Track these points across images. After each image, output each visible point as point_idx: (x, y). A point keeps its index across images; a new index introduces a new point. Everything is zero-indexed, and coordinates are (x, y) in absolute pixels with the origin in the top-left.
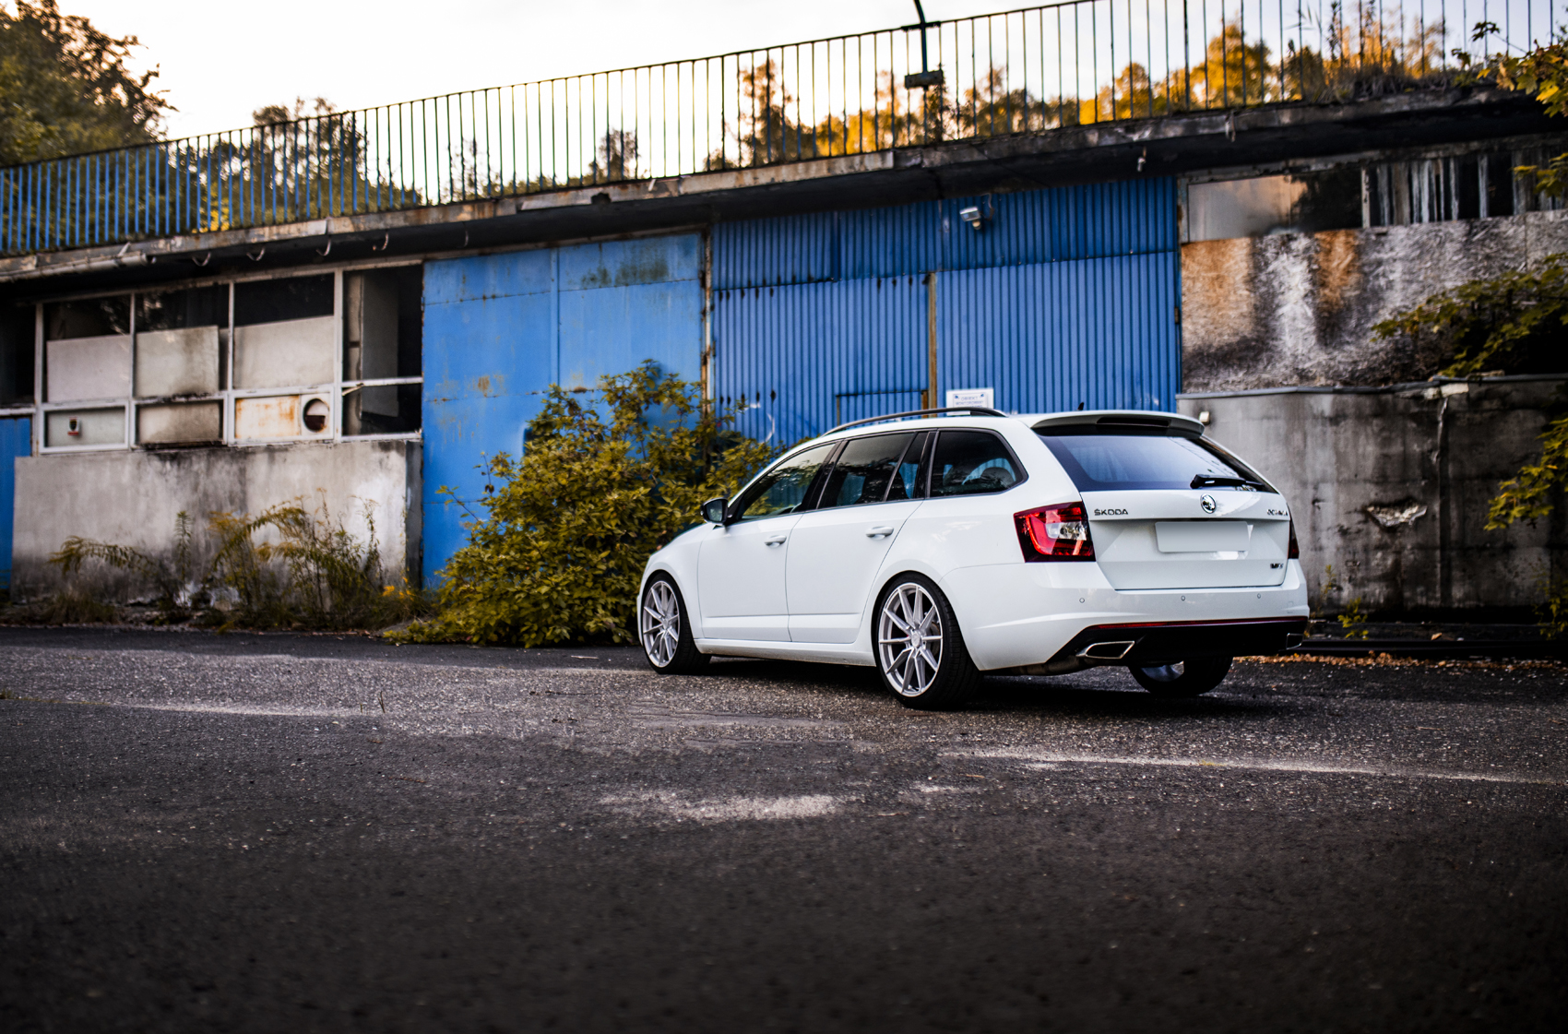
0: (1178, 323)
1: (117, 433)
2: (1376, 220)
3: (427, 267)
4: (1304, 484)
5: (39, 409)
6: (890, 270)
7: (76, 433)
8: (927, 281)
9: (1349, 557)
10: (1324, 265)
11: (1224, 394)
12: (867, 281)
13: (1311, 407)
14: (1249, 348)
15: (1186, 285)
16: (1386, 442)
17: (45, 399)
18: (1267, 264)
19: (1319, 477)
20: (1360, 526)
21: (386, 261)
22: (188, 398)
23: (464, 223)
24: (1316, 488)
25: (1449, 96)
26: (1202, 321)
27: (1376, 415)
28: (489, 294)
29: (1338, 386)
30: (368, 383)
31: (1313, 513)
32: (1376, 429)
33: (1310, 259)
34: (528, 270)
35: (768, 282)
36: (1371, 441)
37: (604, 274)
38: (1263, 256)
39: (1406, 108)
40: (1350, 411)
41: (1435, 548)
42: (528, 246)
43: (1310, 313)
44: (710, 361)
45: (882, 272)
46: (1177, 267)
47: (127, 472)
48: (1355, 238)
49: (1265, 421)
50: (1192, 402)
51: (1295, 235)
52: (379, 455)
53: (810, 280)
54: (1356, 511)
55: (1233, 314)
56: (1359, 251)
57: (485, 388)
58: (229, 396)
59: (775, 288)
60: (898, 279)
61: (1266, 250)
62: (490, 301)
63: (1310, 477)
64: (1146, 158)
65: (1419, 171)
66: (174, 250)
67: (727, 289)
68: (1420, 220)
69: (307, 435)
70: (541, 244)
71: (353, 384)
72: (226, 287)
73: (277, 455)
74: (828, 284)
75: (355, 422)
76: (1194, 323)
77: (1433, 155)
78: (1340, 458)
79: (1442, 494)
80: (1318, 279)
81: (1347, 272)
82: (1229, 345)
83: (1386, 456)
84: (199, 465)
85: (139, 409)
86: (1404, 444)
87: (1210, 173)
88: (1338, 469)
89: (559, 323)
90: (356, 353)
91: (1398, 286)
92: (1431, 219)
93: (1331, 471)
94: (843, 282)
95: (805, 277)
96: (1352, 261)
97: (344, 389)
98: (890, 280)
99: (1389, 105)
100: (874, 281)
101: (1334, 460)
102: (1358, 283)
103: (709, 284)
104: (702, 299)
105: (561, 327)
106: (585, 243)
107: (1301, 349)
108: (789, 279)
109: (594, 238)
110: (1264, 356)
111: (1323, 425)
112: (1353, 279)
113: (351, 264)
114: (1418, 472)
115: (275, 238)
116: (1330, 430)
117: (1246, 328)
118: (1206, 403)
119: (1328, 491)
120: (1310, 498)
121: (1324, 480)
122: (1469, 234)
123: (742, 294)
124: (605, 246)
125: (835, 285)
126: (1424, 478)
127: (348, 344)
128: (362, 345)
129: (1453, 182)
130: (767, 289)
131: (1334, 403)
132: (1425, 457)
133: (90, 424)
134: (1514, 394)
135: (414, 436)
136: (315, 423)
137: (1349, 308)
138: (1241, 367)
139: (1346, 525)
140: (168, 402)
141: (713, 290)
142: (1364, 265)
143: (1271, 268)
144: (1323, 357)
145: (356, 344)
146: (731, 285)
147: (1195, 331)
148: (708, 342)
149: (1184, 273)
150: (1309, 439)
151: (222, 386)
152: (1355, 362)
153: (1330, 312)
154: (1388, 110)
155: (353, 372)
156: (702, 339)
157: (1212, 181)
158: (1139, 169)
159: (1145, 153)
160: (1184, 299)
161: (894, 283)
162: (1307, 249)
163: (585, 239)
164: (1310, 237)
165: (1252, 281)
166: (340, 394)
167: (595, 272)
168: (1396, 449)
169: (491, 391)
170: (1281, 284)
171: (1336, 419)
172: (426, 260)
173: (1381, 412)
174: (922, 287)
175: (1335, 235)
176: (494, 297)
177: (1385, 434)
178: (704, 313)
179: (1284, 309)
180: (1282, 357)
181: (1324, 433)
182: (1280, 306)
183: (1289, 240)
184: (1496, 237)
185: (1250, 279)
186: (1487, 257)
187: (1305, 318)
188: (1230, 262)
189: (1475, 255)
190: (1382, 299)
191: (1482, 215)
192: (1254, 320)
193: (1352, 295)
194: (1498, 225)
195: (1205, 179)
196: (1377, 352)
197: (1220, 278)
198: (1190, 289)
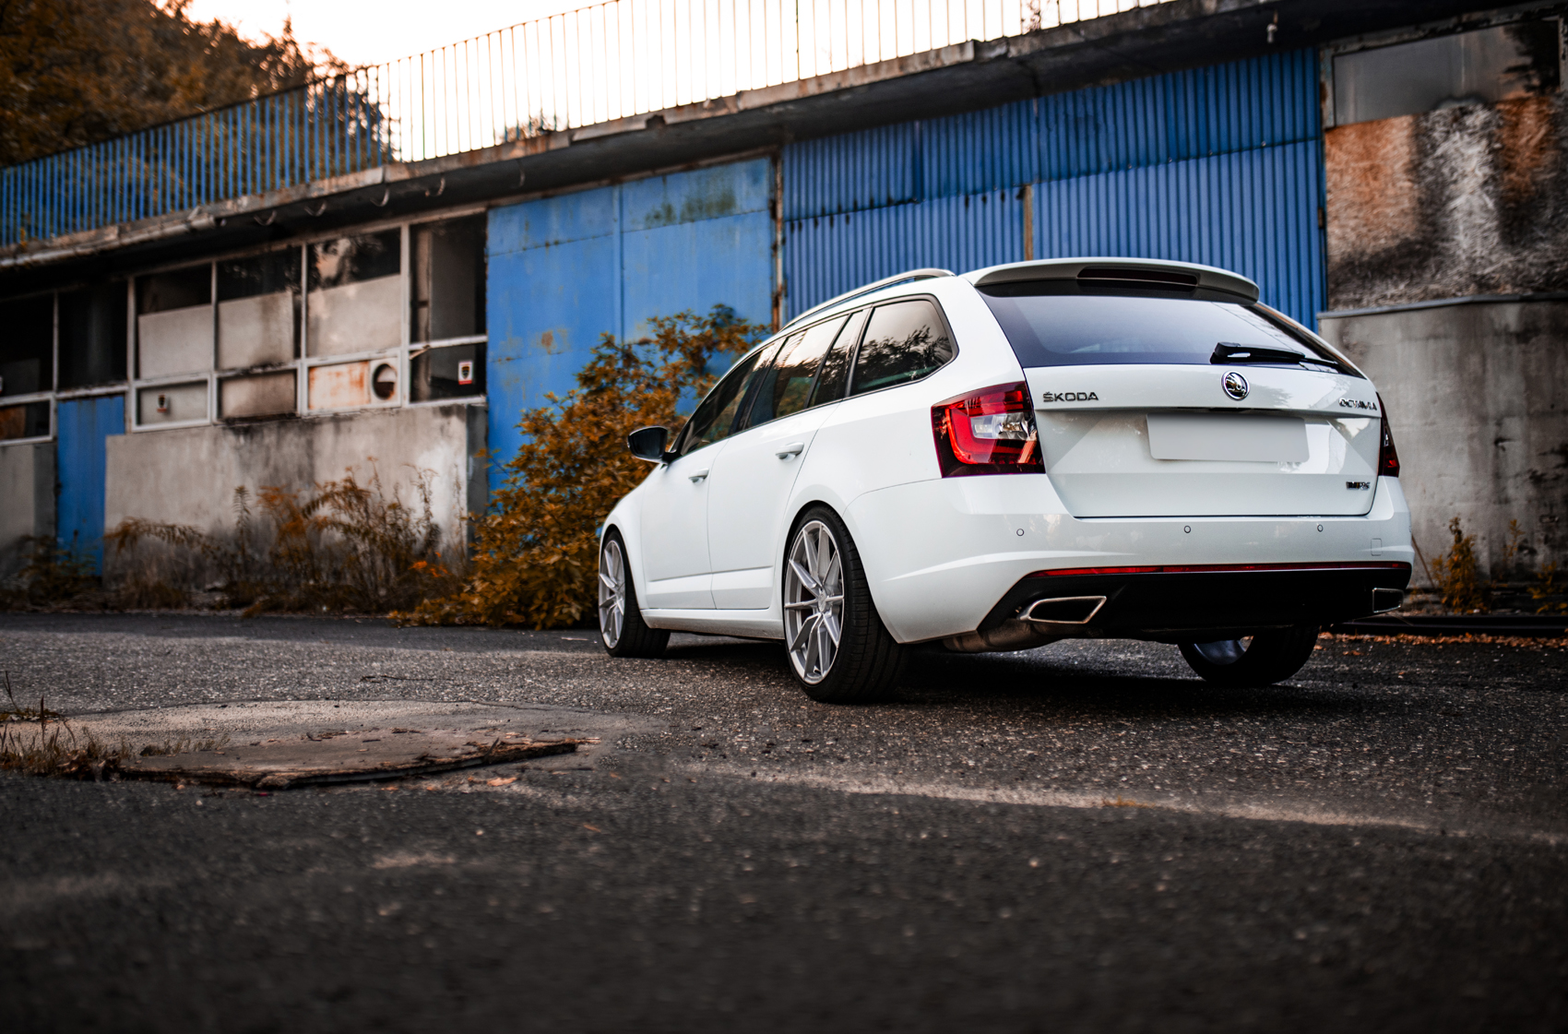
0: (1323, 228)
1: (198, 409)
3: (491, 215)
4: (1483, 419)
5: (131, 386)
6: (979, 185)
7: (166, 411)
8: (1021, 196)
9: (1544, 511)
10: (1509, 143)
11: (1378, 310)
12: (953, 200)
13: (1492, 321)
14: (1412, 253)
15: (1331, 179)
17: (137, 376)
18: (1434, 147)
19: (1503, 408)
20: (1558, 471)
21: (451, 211)
22: (266, 369)
23: (518, 160)
24: (1499, 424)
26: (1352, 223)
28: (551, 240)
29: (1529, 293)
30: (435, 344)
31: (1496, 456)
33: (1490, 136)
34: (592, 210)
35: (844, 208)
37: (669, 210)
38: (1429, 137)
42: (591, 185)
43: (1491, 204)
44: (782, 302)
45: (970, 187)
46: (1321, 158)
47: (205, 446)
48: (1551, 105)
49: (1431, 342)
50: (1338, 322)
51: (1471, 108)
52: (439, 421)
53: (889, 202)
54: (1553, 451)
55: (1390, 211)
56: (1555, 123)
57: (548, 344)
58: (302, 364)
59: (851, 214)
60: (989, 195)
61: (1432, 129)
62: (553, 248)
63: (1491, 409)
64: (1278, 25)
66: (242, 210)
67: (799, 219)
69: (377, 403)
70: (605, 182)
71: (419, 346)
72: (299, 250)
73: (344, 425)
74: (910, 205)
75: (424, 387)
76: (1342, 227)
78: (1531, 385)
80: (1501, 161)
81: (1540, 149)
82: (1387, 250)
84: (270, 438)
85: (221, 382)
87: (1361, 40)
88: (1528, 399)
89: (622, 268)
90: (425, 313)
93: (1519, 401)
94: (926, 202)
95: (884, 200)
96: (1545, 135)
97: (412, 352)
98: (979, 197)
100: (962, 199)
101: (1522, 387)
102: (1555, 162)
103: (780, 214)
104: (773, 231)
105: (626, 272)
106: (648, 177)
107: (1480, 251)
108: (867, 203)
109: (659, 171)
110: (1432, 262)
111: (1508, 343)
112: (1548, 158)
113: (417, 217)
115: (334, 190)
116: (1516, 349)
117: (1408, 228)
118: (1355, 322)
119: (1515, 427)
120: (1491, 435)
121: (1509, 414)
123: (816, 224)
124: (670, 179)
125: (918, 207)
127: (416, 304)
128: (430, 304)
130: (843, 216)
131: (1521, 315)
133: (178, 400)
135: (478, 400)
136: (384, 390)
137: (1542, 196)
138: (1402, 278)
139: (1539, 470)
140: (246, 374)
141: (784, 220)
142: (1562, 139)
143: (1439, 152)
144: (1509, 260)
145: (425, 303)
146: (803, 213)
147: (1342, 237)
148: (780, 280)
149: (1329, 165)
150: (1489, 362)
151: (297, 354)
152: (1551, 263)
153: (1517, 202)
155: (422, 334)
156: (773, 277)
157: (1363, 49)
158: (1270, 39)
159: (1276, 19)
160: (1329, 197)
161: (984, 200)
162: (1486, 124)
163: (649, 173)
164: (1490, 110)
165: (1414, 169)
166: (407, 358)
167: (659, 209)
169: (555, 346)
170: (1453, 171)
171: (1524, 335)
172: (490, 207)
174: (1016, 203)
175: (1523, 105)
176: (557, 243)
178: (775, 248)
179: (1459, 202)
180: (1454, 261)
181: (1509, 353)
182: (1452, 198)
183: (1462, 115)
185: (1412, 167)
187: (1485, 211)
188: (1387, 148)
192: (1419, 217)
193: (1546, 178)
195: (1355, 47)
197: (1375, 168)
198: (1336, 185)
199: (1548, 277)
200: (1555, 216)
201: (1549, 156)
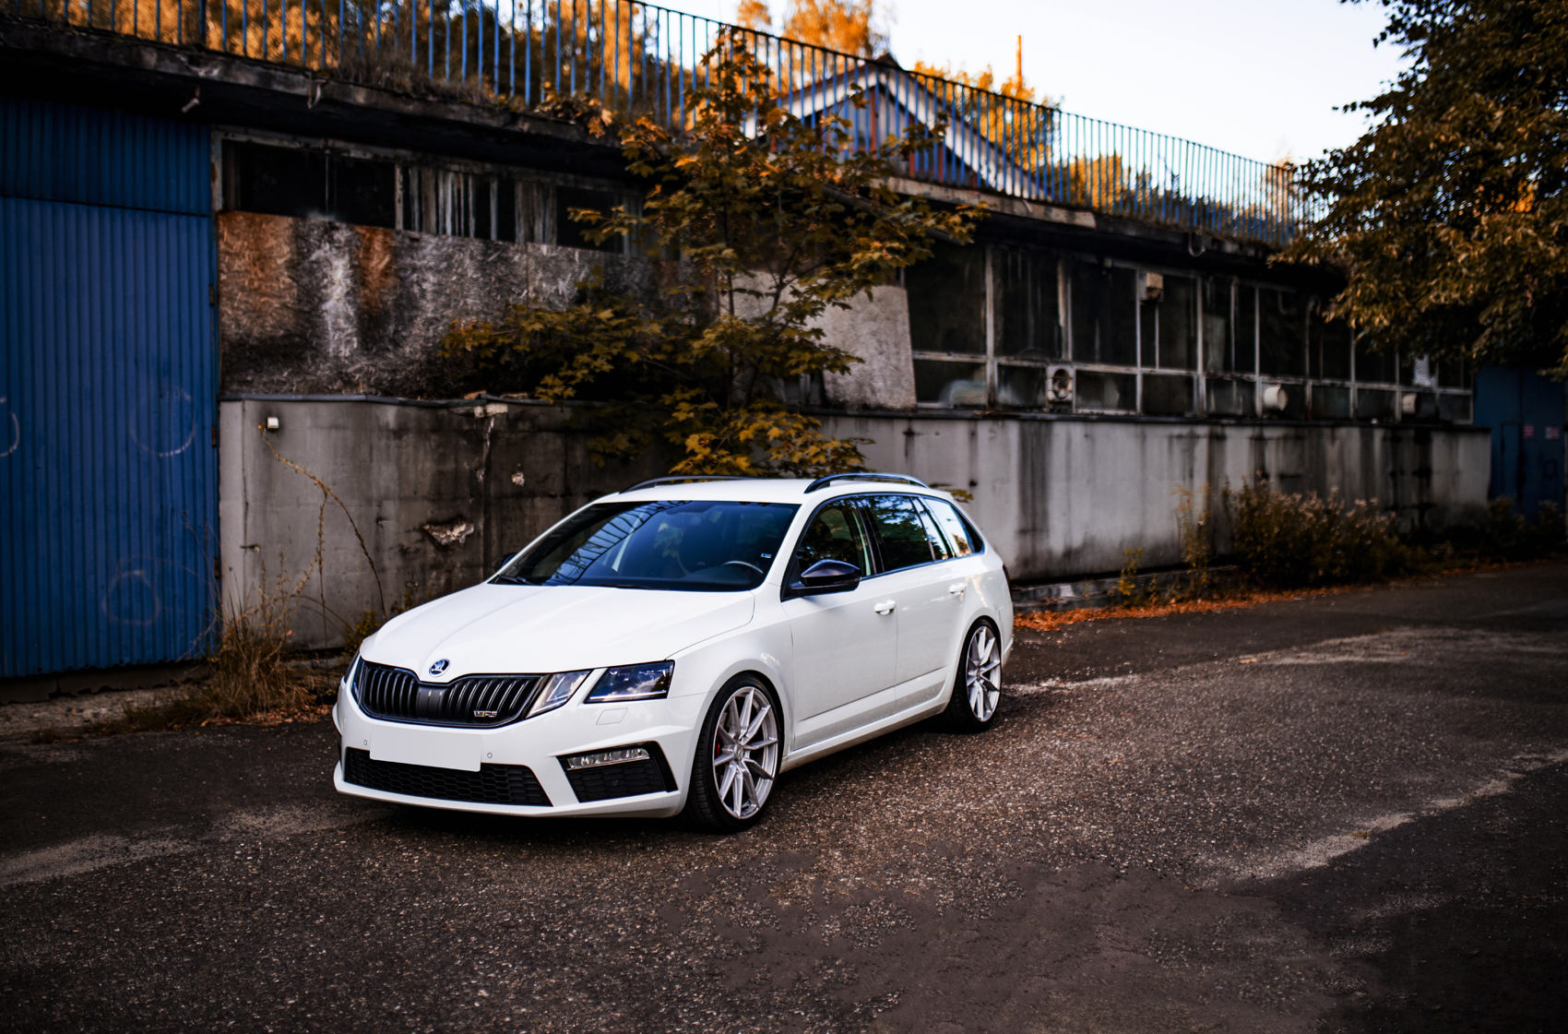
0: (215, 304)
2: (408, 224)
4: (369, 501)
9: (408, 578)
10: (364, 263)
11: (293, 397)
13: (378, 418)
14: (293, 344)
15: (224, 260)
16: (441, 459)
18: (310, 252)
19: (382, 492)
20: (418, 545)
24: (380, 506)
25: (502, 118)
26: (243, 307)
27: (434, 431)
31: (377, 532)
32: (433, 444)
33: (351, 253)
36: (429, 457)
38: (306, 241)
39: (466, 119)
40: (412, 424)
41: (479, 566)
43: (352, 313)
46: (215, 237)
48: (393, 239)
49: (333, 432)
50: (258, 405)
51: (338, 224)
54: (414, 529)
55: (276, 303)
56: (396, 254)
61: (308, 235)
63: (374, 492)
64: (200, 99)
65: (445, 182)
68: (445, 231)
76: (234, 308)
77: (456, 168)
78: (402, 476)
79: (486, 512)
80: (359, 274)
81: (385, 273)
82: (273, 338)
83: (441, 473)
86: (456, 461)
88: (400, 485)
91: (429, 296)
92: (454, 233)
93: (393, 487)
96: (390, 263)
99: (453, 112)
101: (396, 475)
102: (395, 288)
107: (345, 351)
110: (308, 354)
111: (388, 438)
114: (467, 490)
116: (393, 443)
117: (289, 321)
118: (273, 406)
119: (390, 508)
120: (374, 516)
121: (387, 498)
122: (485, 254)
126: (472, 496)
129: (471, 199)
131: (398, 416)
132: (473, 473)
134: (541, 417)
137: (387, 313)
138: (286, 367)
139: (406, 544)
142: (400, 269)
143: (314, 257)
144: (364, 362)
147: (236, 318)
149: (221, 246)
150: (375, 452)
152: (394, 372)
153: (370, 315)
154: (451, 117)
157: (249, 142)
158: (185, 109)
159: (198, 93)
160: (222, 277)
162: (348, 242)
164: (351, 230)
165: (294, 267)
168: (450, 466)
170: (324, 276)
171: (399, 432)
173: (438, 428)
175: (374, 232)
177: (441, 450)
179: (328, 306)
180: (326, 358)
181: (388, 447)
182: (322, 300)
183: (331, 228)
184: (506, 261)
185: (292, 266)
186: (499, 280)
187: (348, 318)
188: (272, 242)
189: (490, 275)
190: (416, 308)
191: (494, 236)
192: (298, 313)
193: (390, 299)
194: (506, 250)
195: (243, 138)
196: (412, 362)
197: (262, 259)
198: (229, 266)
199: (392, 381)
200: (396, 332)
201: (391, 281)
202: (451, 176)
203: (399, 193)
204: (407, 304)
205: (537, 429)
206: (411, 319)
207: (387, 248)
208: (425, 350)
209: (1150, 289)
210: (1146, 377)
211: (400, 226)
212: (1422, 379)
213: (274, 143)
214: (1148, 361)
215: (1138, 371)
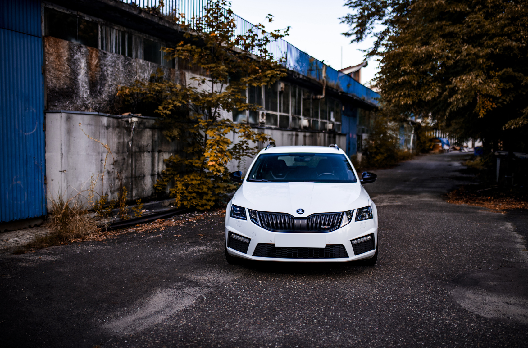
0: (45, 74)
2: (102, 48)
4: (99, 153)
9: (110, 182)
10: (90, 61)
14: (69, 91)
15: (47, 56)
16: (119, 138)
18: (74, 55)
19: (103, 150)
20: (113, 170)
24: (102, 155)
25: (137, 11)
26: (53, 75)
27: (118, 127)
31: (101, 165)
32: (117, 132)
33: (86, 57)
36: (116, 137)
38: (73, 51)
39: (128, 10)
40: (111, 124)
41: (129, 178)
43: (87, 81)
46: (44, 47)
48: (99, 53)
51: (82, 45)
54: (112, 164)
55: (63, 74)
56: (99, 59)
61: (73, 48)
65: (113, 33)
68: (113, 52)
76: (50, 75)
77: (116, 28)
79: (132, 158)
80: (89, 66)
81: (96, 66)
82: (63, 89)
83: (119, 143)
86: (123, 139)
87: (52, 5)
91: (109, 76)
92: (115, 52)
96: (98, 62)
102: (99, 72)
107: (85, 95)
110: (74, 95)
111: (104, 129)
114: (126, 149)
117: (68, 82)
119: (105, 156)
120: (100, 159)
122: (125, 61)
126: (128, 152)
129: (120, 40)
132: (128, 143)
134: (147, 123)
137: (97, 81)
138: (67, 100)
139: (109, 170)
142: (101, 65)
143: (75, 58)
144: (91, 100)
147: (51, 79)
149: (46, 50)
150: (101, 134)
153: (92, 82)
157: (53, 9)
160: (47, 63)
162: (85, 53)
164: (86, 48)
168: (121, 140)
170: (78, 65)
171: (107, 127)
175: (93, 50)
177: (119, 134)
179: (80, 77)
180: (80, 97)
181: (104, 133)
182: (78, 75)
183: (80, 47)
184: (130, 64)
185: (68, 60)
186: (129, 72)
187: (86, 82)
188: (62, 50)
189: (126, 69)
190: (106, 80)
191: (127, 55)
192: (71, 79)
193: (98, 76)
194: (130, 60)
195: (51, 7)
196: (105, 101)
197: (59, 57)
198: (48, 58)
199: (100, 107)
200: (100, 89)
201: (98, 69)
202: (115, 31)
203: (100, 35)
204: (103, 78)
205: (145, 127)
206: (105, 84)
207: (98, 57)
208: (109, 96)
209: (282, 88)
210: (280, 116)
211: (100, 48)
212: (333, 119)
213: (61, 10)
214: (280, 111)
215: (278, 114)
